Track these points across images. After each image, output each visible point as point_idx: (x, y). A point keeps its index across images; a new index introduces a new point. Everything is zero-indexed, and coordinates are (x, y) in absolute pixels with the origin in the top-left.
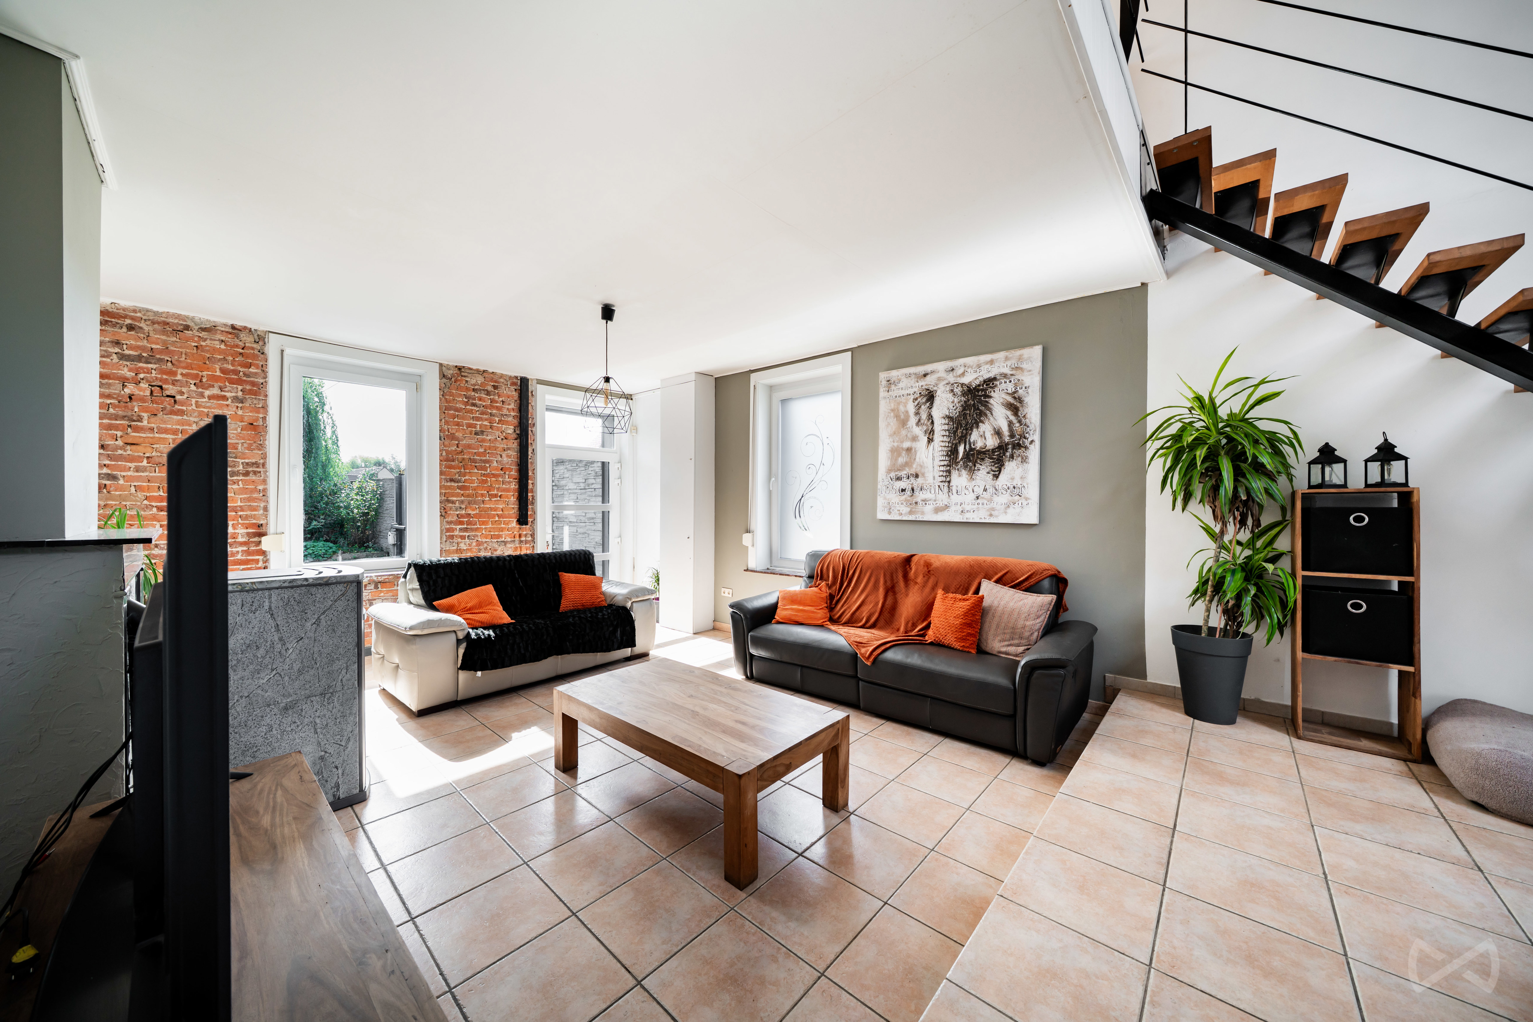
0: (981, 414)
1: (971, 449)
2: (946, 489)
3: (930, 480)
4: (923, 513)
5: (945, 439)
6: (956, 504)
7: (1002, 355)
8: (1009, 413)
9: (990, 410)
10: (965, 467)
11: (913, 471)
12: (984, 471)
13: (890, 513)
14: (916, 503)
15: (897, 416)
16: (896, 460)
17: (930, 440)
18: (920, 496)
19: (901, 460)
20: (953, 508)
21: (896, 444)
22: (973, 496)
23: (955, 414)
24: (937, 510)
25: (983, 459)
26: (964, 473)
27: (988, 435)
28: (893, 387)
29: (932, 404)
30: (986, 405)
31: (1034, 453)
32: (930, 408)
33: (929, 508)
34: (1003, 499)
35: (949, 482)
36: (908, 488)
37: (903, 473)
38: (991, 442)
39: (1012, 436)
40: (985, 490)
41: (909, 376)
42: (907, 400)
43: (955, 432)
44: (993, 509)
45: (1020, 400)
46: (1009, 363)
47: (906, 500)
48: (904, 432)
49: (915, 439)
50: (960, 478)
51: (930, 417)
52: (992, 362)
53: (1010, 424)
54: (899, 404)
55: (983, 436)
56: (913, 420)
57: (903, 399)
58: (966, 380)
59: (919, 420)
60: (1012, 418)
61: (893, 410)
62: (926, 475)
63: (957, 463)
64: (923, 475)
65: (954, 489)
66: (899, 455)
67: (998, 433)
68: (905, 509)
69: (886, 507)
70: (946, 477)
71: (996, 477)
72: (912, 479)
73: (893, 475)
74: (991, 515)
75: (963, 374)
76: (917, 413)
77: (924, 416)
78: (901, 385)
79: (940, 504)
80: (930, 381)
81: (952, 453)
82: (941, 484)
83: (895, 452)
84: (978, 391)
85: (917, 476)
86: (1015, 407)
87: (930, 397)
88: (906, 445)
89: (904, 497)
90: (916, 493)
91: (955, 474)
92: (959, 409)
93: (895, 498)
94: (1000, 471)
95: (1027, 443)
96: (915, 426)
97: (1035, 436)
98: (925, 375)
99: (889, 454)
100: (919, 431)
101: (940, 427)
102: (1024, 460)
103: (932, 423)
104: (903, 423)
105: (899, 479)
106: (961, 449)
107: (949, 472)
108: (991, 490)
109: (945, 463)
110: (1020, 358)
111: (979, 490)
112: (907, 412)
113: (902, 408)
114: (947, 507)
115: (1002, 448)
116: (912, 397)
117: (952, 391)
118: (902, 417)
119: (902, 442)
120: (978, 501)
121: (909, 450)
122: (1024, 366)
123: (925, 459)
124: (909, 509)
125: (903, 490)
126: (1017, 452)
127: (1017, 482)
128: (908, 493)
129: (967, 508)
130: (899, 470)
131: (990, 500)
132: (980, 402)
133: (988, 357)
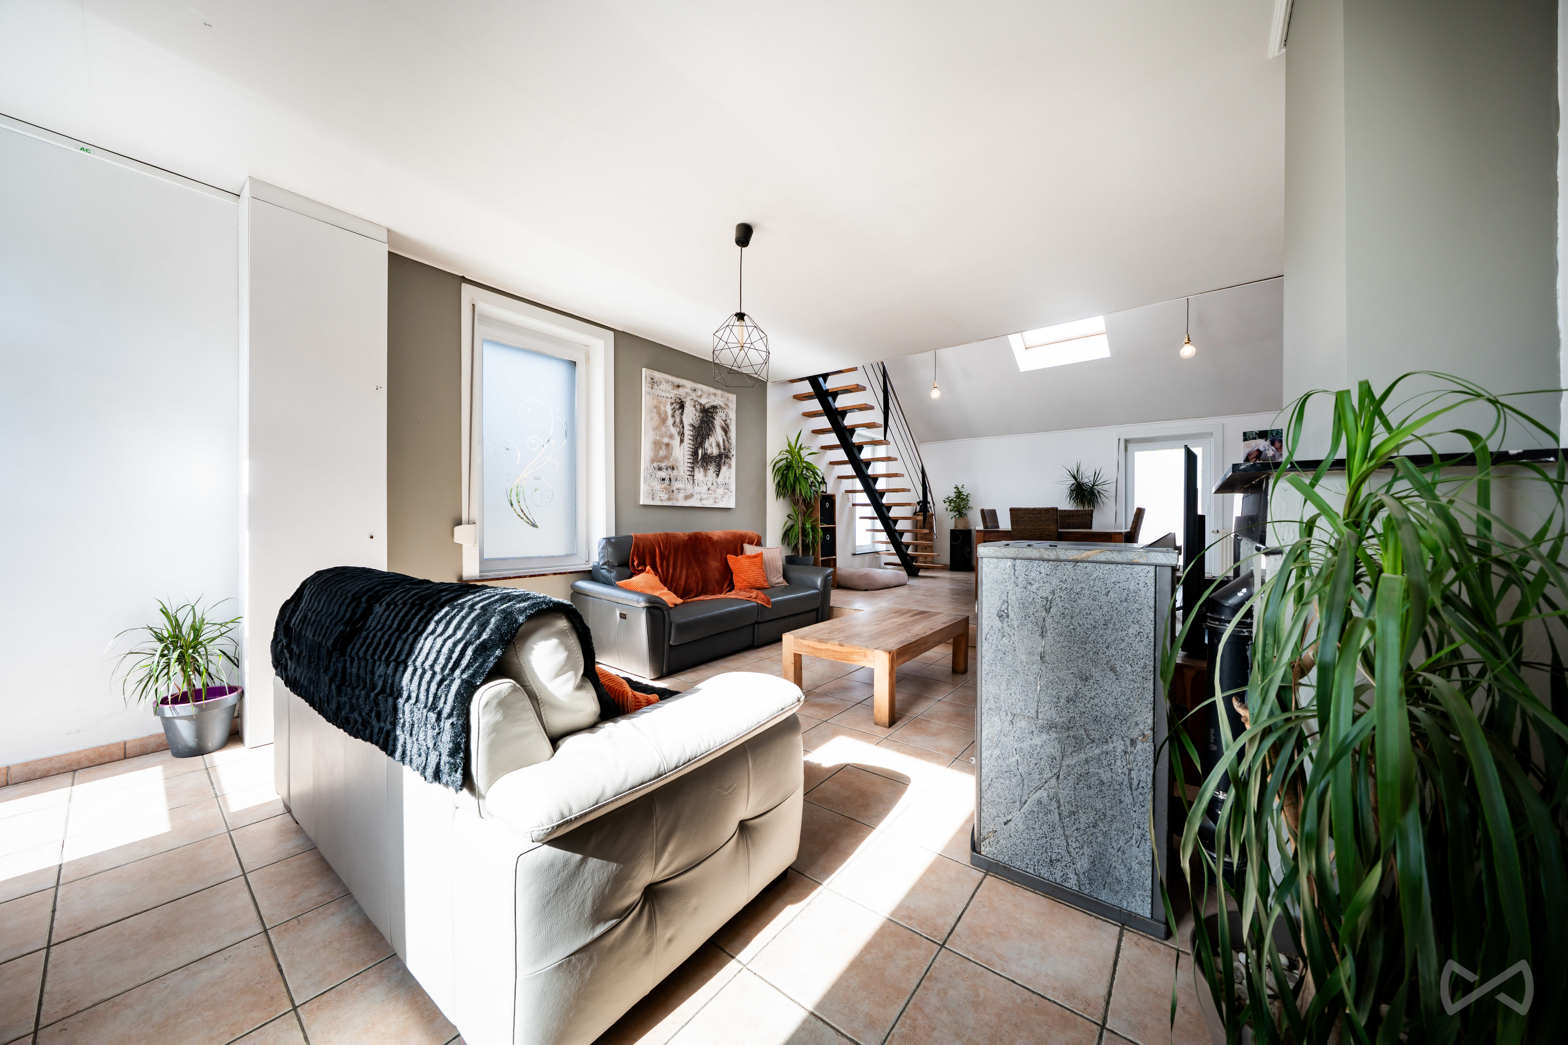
0: (710, 430)
1: (706, 454)
2: (691, 481)
3: (682, 473)
4: (677, 500)
5: (691, 442)
6: (697, 493)
7: (719, 392)
8: (723, 433)
9: (714, 428)
10: (703, 466)
11: (670, 464)
12: (712, 469)
13: (653, 499)
14: (673, 491)
15: (659, 413)
16: (658, 452)
17: (682, 441)
18: (676, 485)
19: (662, 453)
20: (696, 496)
21: (658, 438)
22: (706, 488)
23: (697, 424)
24: (687, 497)
25: (711, 462)
26: (702, 470)
27: (714, 445)
28: (655, 386)
29: (683, 411)
30: (713, 423)
31: (733, 461)
32: (682, 414)
33: (681, 496)
34: (720, 491)
35: (693, 476)
36: (667, 478)
37: (663, 465)
38: (715, 451)
39: (725, 449)
40: (712, 484)
41: (668, 382)
42: (666, 402)
43: (697, 438)
44: (716, 498)
45: (727, 425)
46: (723, 399)
47: (666, 488)
48: (664, 429)
49: (671, 437)
50: (699, 474)
51: (682, 422)
52: (715, 395)
53: (724, 441)
54: (660, 402)
55: (711, 445)
56: (670, 421)
57: (663, 400)
58: (703, 401)
59: (675, 422)
60: (725, 437)
61: (656, 407)
62: (680, 468)
63: (698, 462)
64: (677, 468)
65: (696, 481)
66: (660, 448)
67: (718, 445)
68: (665, 496)
69: (649, 493)
70: (691, 471)
71: (718, 475)
72: (670, 470)
73: (655, 465)
74: (715, 502)
75: (700, 396)
76: (673, 416)
77: (678, 420)
78: (662, 387)
79: (688, 493)
80: (681, 392)
81: (695, 454)
82: (689, 477)
83: (657, 445)
84: (709, 412)
85: (673, 469)
86: (726, 430)
87: (682, 406)
88: (666, 440)
89: (664, 485)
90: (673, 482)
91: (696, 470)
92: (699, 422)
93: (657, 486)
94: (719, 472)
95: (731, 455)
96: (672, 426)
97: (733, 452)
98: (679, 386)
99: (653, 446)
100: (674, 431)
101: (688, 432)
102: (730, 467)
103: (683, 427)
104: (664, 421)
105: (660, 469)
106: (700, 452)
107: (693, 468)
108: (715, 484)
109: (691, 461)
110: (728, 399)
111: (709, 484)
112: (666, 412)
113: (662, 407)
114: (692, 495)
115: (720, 456)
116: (670, 401)
117: (695, 406)
118: (663, 415)
119: (662, 437)
120: (709, 492)
121: (667, 445)
122: (729, 405)
123: (679, 456)
124: (667, 496)
125: (663, 480)
126: (727, 460)
127: (727, 480)
128: (667, 482)
129: (704, 496)
130: (660, 461)
131: (715, 492)
132: (710, 421)
133: (712, 390)
